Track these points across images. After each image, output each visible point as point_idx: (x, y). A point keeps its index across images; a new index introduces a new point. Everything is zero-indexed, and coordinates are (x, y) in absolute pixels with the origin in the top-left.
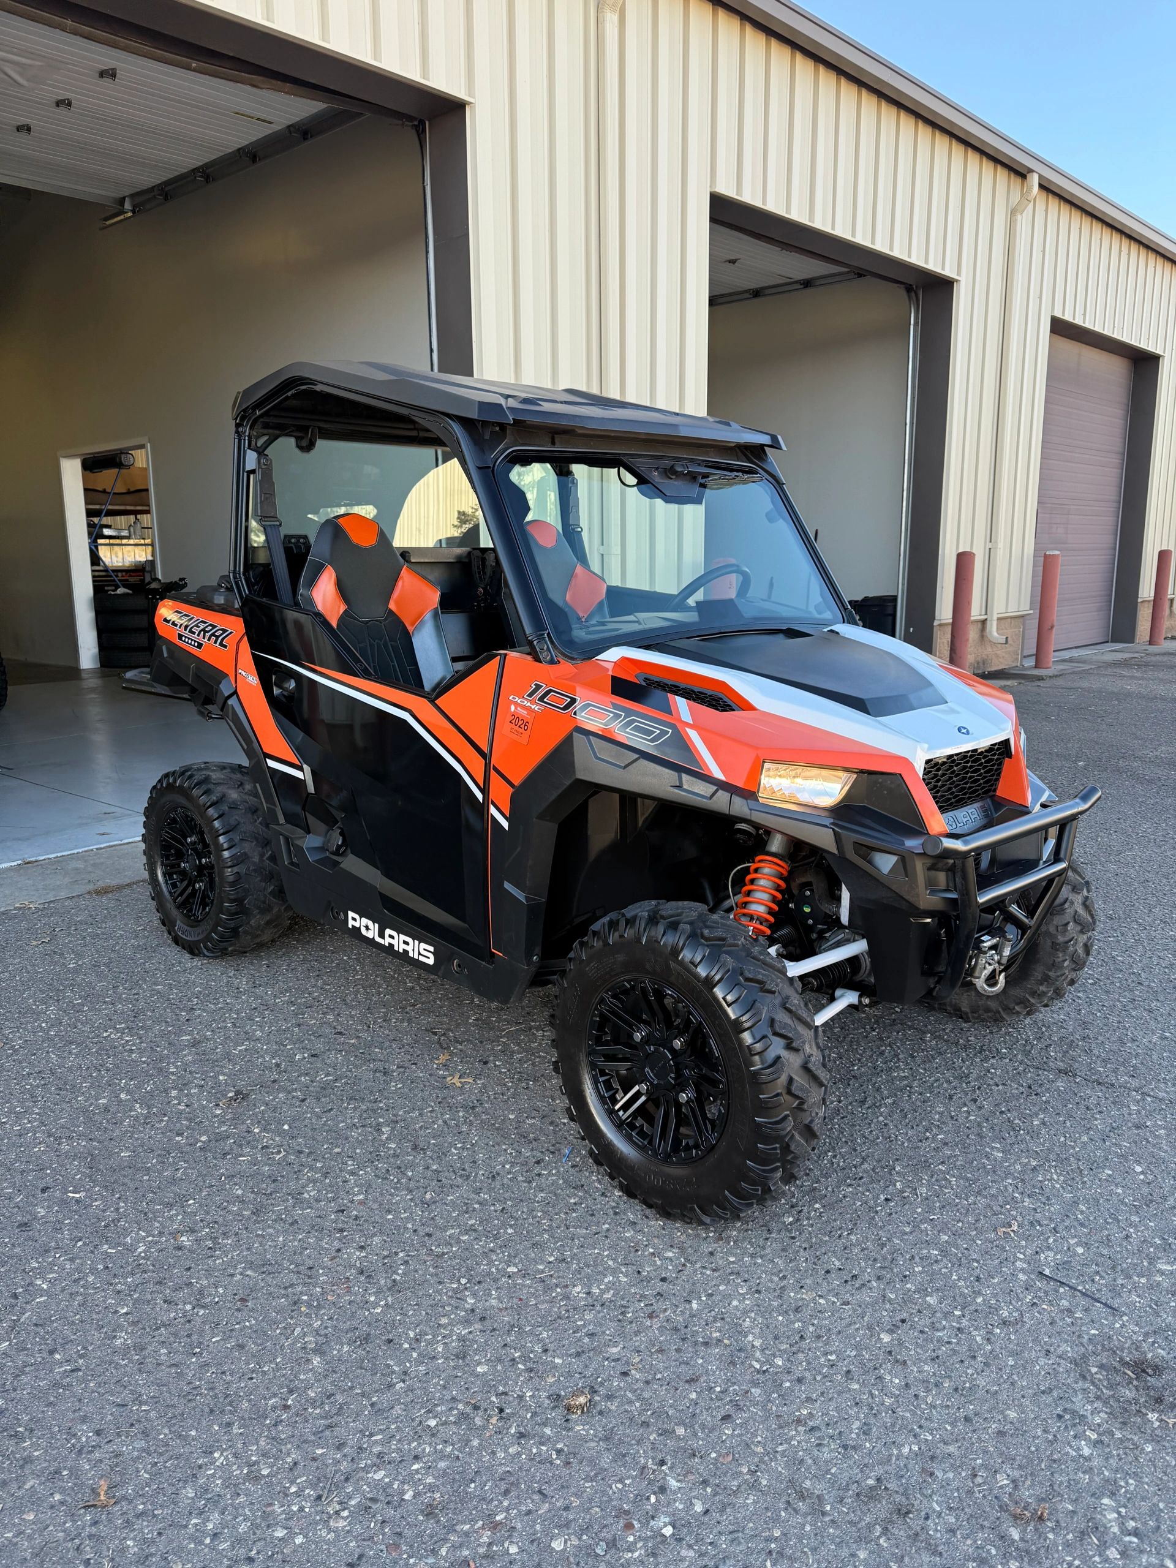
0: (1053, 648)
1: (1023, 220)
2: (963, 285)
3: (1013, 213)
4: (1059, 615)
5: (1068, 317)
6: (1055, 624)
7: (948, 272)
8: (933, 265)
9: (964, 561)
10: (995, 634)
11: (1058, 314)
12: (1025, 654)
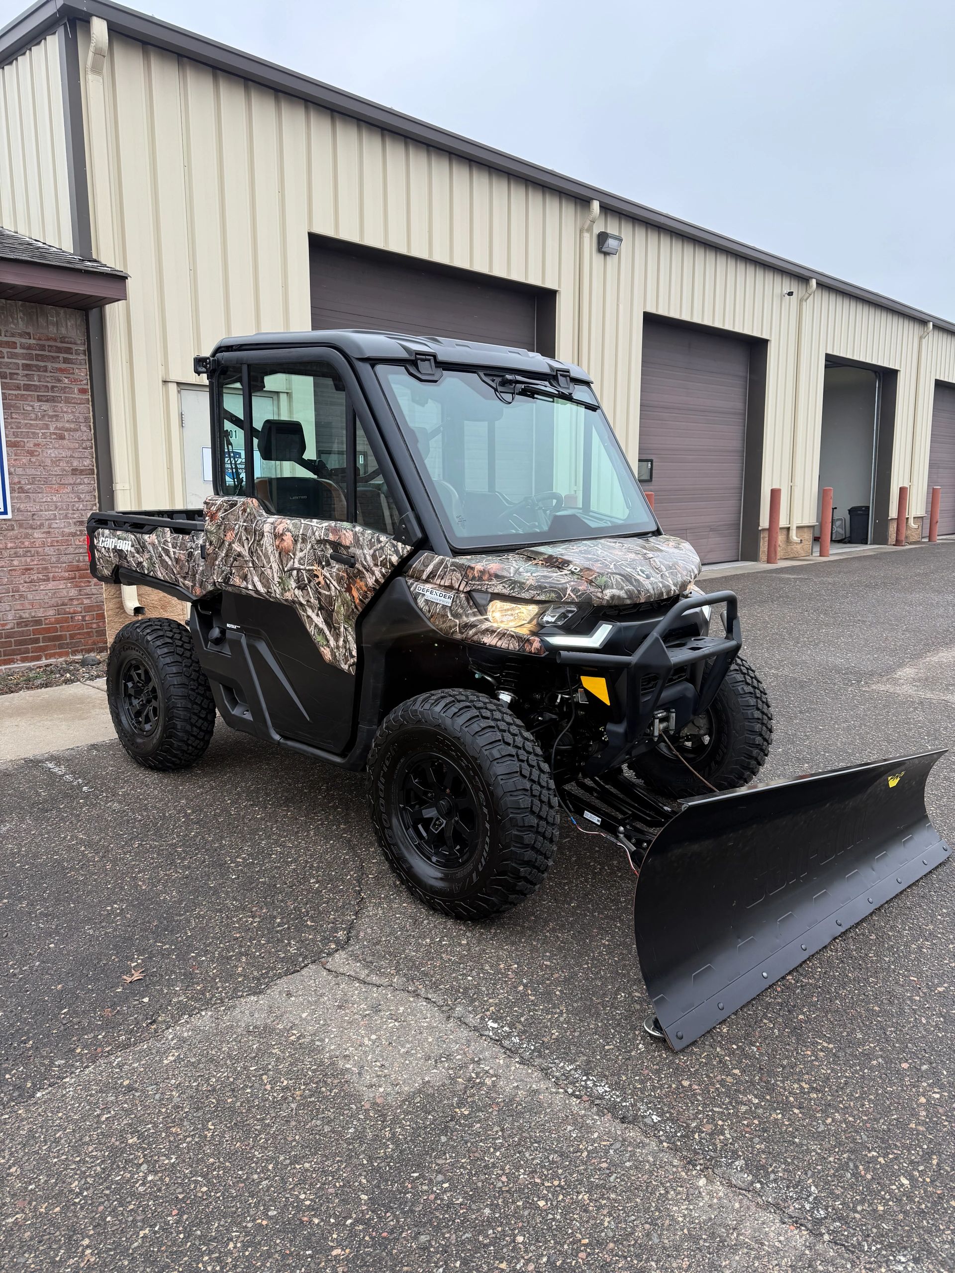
0: (937, 534)
1: (924, 341)
2: (902, 372)
3: (921, 338)
4: (939, 516)
5: (942, 379)
6: (939, 520)
7: (897, 368)
8: (891, 366)
9: (903, 491)
10: (913, 524)
11: (938, 378)
12: (923, 535)
